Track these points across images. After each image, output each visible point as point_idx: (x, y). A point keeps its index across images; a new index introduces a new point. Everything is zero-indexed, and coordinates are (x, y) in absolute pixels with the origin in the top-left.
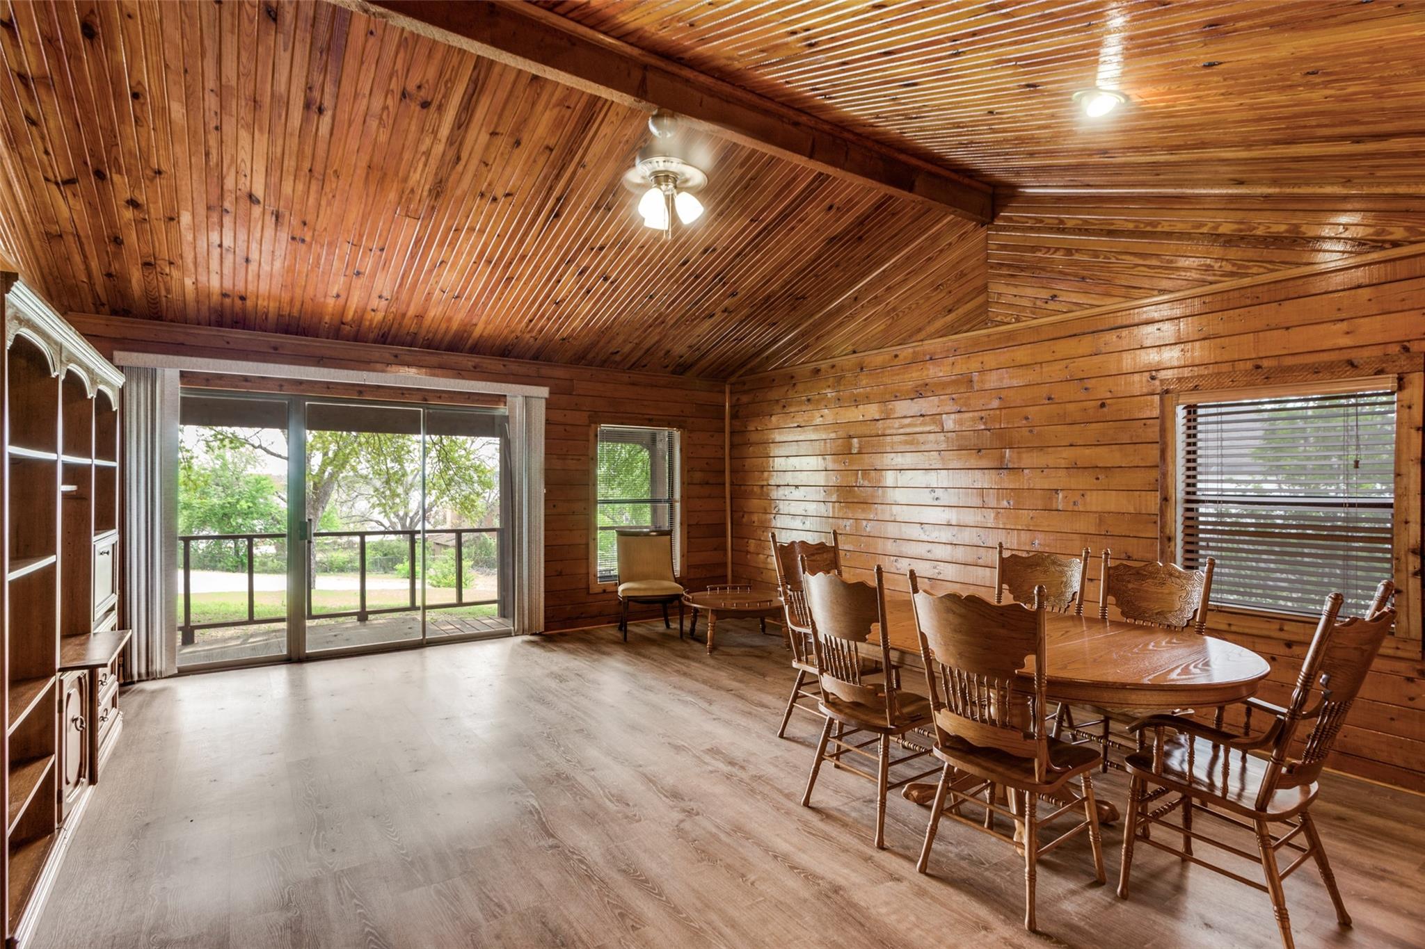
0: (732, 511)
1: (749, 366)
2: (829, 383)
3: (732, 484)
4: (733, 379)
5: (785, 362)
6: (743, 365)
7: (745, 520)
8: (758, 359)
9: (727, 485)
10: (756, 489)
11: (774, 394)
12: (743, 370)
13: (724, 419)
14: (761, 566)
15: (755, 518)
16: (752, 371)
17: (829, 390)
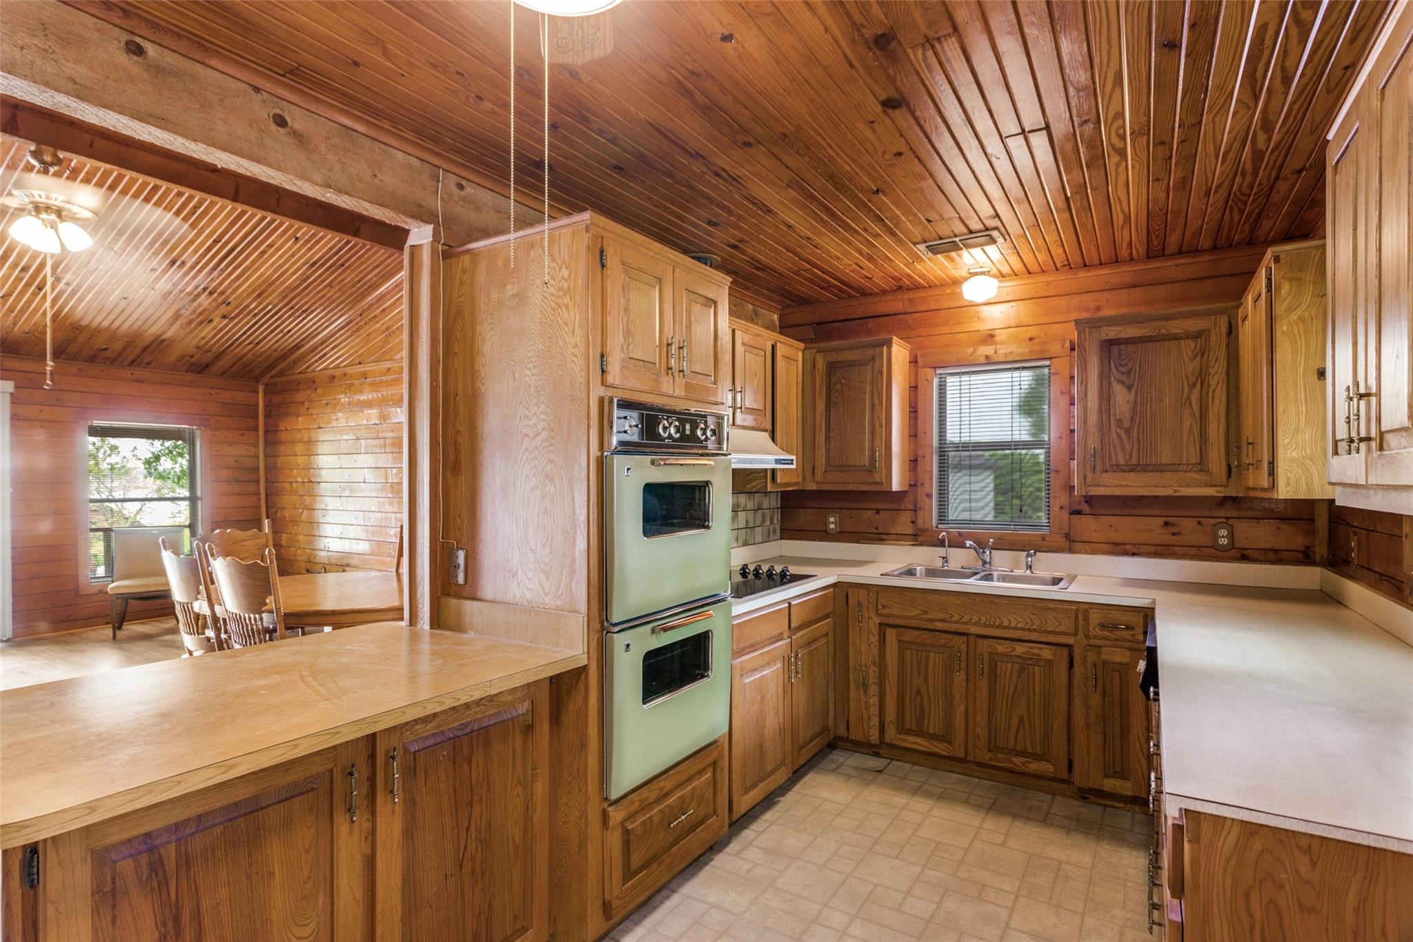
0: (267, 507)
1: (278, 369)
2: (343, 390)
3: (267, 481)
4: (266, 380)
5: (308, 367)
6: (272, 366)
7: (278, 515)
8: (285, 363)
9: (262, 482)
10: (287, 485)
11: (300, 396)
12: (274, 372)
13: (258, 418)
14: (292, 558)
15: (286, 513)
16: (282, 373)
17: (342, 396)
